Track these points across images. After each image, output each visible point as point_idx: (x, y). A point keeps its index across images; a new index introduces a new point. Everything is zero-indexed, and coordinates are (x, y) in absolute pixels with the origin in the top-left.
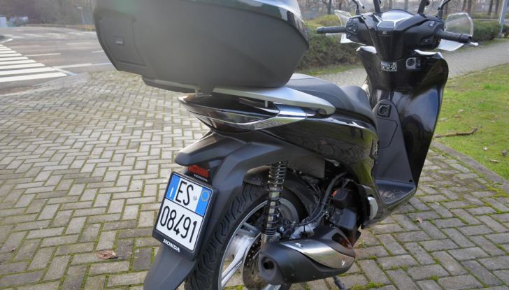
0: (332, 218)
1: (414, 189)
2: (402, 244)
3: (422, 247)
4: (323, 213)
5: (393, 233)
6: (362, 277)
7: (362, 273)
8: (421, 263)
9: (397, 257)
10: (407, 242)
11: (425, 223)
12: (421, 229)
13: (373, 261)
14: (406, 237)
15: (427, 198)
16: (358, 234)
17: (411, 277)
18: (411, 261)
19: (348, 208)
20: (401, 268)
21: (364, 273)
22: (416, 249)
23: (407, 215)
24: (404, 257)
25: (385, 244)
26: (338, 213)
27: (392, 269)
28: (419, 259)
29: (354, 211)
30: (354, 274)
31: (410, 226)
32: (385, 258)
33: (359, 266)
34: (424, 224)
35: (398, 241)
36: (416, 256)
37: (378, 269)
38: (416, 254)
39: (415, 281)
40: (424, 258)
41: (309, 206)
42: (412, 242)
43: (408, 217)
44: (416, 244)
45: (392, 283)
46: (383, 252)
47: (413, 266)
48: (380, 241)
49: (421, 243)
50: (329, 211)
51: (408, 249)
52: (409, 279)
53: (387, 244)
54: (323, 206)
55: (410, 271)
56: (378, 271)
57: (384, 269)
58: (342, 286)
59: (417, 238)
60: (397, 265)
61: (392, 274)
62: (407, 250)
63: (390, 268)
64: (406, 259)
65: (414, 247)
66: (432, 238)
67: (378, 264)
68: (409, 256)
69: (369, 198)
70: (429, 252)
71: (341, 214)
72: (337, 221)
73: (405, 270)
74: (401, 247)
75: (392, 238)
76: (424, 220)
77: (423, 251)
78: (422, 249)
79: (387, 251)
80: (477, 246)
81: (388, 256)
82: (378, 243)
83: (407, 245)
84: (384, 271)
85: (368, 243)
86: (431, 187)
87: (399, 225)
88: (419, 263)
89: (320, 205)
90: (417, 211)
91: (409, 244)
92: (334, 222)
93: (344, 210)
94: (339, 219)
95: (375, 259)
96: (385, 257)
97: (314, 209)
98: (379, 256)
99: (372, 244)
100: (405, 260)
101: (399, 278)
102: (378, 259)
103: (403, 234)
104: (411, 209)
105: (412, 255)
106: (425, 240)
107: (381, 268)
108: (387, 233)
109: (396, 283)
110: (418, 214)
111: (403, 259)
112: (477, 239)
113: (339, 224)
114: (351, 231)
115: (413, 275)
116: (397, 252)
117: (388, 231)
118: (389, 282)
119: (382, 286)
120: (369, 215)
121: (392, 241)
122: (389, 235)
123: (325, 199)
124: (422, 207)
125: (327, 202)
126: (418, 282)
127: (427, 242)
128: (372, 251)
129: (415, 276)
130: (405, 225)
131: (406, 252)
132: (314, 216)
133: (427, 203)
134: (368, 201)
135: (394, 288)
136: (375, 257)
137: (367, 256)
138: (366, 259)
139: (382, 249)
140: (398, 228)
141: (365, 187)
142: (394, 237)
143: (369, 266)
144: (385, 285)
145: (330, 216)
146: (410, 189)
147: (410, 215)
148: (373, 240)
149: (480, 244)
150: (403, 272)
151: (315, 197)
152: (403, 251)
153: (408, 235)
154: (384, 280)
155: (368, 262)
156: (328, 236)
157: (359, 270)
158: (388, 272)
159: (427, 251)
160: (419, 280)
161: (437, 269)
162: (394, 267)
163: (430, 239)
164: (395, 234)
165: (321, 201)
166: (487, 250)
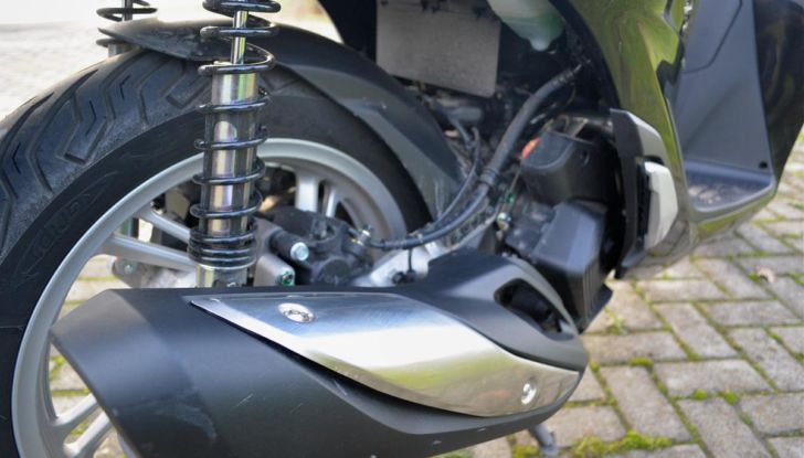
0: (517, 232)
1: (771, 186)
2: (723, 330)
3: (780, 341)
4: (484, 216)
5: (699, 303)
6: (607, 416)
7: (609, 402)
8: (779, 384)
9: (710, 365)
10: (738, 326)
11: (782, 283)
12: (773, 296)
13: (643, 372)
14: (734, 314)
15: (782, 227)
16: (605, 294)
17: (750, 424)
18: (750, 377)
19: (572, 201)
20: (721, 394)
21: (615, 405)
22: (762, 345)
23: (734, 261)
25: (676, 328)
26: (537, 217)
27: (695, 397)
28: (772, 372)
29: (593, 215)
30: (585, 403)
31: (743, 288)
32: (674, 366)
33: (603, 383)
34: (780, 286)
35: (711, 322)
36: (761, 365)
37: (655, 395)
38: (760, 358)
39: (764, 437)
41: (433, 185)
42: (751, 326)
43: (738, 266)
44: (760, 333)
45: (694, 437)
46: (671, 348)
47: (754, 392)
48: (663, 321)
49: (775, 331)
50: (510, 214)
51: (740, 343)
52: (743, 429)
53: (684, 328)
54: (483, 190)
55: (748, 406)
56: (654, 400)
57: (671, 394)
58: (548, 440)
59: (762, 318)
60: (710, 385)
61: (695, 410)
62: (738, 349)
63: (689, 392)
64: (736, 370)
65: (756, 340)
67: (656, 380)
69: (650, 167)
71: (549, 221)
72: (533, 244)
73: (734, 402)
74: (719, 338)
75: (696, 315)
76: (779, 275)
77: (781, 352)
78: (778, 347)
79: (683, 347)
81: (685, 360)
82: (658, 325)
84: (674, 401)
85: (632, 323)
86: (790, 205)
87: (716, 283)
88: (772, 384)
89: (478, 183)
90: (759, 252)
91: (741, 331)
92: (521, 246)
93: (560, 209)
94: (539, 236)
95: (649, 367)
96: (675, 361)
97: (452, 197)
98: (662, 357)
99: (642, 326)
100: (733, 372)
101: (717, 424)
102: (657, 366)
103: (727, 305)
104: (744, 248)
105: (751, 363)
106: (785, 325)
107: (665, 392)
108: (684, 301)
109: (706, 439)
110: (763, 261)
111: (725, 371)
113: (537, 253)
114: (578, 280)
115: (757, 417)
116: (709, 351)
117: (685, 296)
118: (686, 435)
119: (663, 446)
120: (643, 230)
121: (697, 323)
122: (688, 307)
123: (495, 165)
124: (771, 245)
125: (500, 179)
126: (772, 441)
127: (790, 330)
128: (641, 344)
129: (764, 422)
131: (734, 353)
132: (452, 217)
133: (783, 238)
134: (644, 180)
135: (701, 454)
136: (649, 360)
137: (625, 355)
138: (623, 363)
139: (668, 341)
140: (711, 291)
141: (637, 120)
142: (701, 312)
143: (629, 385)
144: (674, 442)
145: (512, 225)
146: (759, 186)
147: (745, 264)
148: (645, 316)
150: (726, 407)
151: (461, 160)
152: (725, 349)
153: (739, 308)
154: (671, 427)
155: (628, 372)
156: (485, 287)
157: (602, 395)
158: (683, 405)
159: (792, 354)
160: (774, 436)
162: (702, 391)
163: (796, 321)
164: (704, 306)
165: (479, 172)
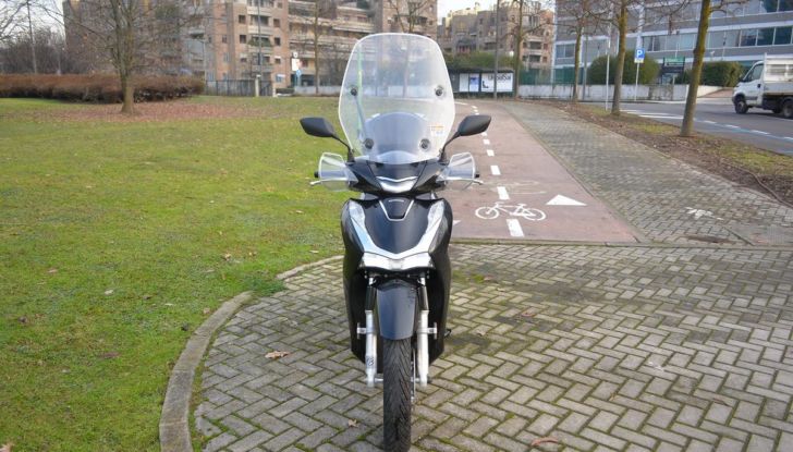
24: (344, 382)
40: (326, 387)
66: (329, 409)
68: (340, 383)
70: (323, 394)
80: (280, 419)
83: (348, 392)
112: (283, 426)
130: (364, 413)
149: (278, 422)
161: (311, 382)
166: (270, 417)
